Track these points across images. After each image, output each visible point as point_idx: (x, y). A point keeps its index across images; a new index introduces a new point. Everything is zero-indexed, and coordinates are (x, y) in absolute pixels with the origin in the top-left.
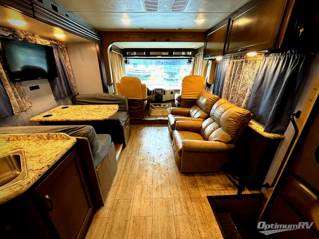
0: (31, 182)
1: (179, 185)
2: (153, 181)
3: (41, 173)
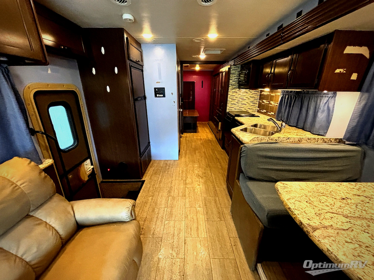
1: (151, 236)
2: (185, 243)
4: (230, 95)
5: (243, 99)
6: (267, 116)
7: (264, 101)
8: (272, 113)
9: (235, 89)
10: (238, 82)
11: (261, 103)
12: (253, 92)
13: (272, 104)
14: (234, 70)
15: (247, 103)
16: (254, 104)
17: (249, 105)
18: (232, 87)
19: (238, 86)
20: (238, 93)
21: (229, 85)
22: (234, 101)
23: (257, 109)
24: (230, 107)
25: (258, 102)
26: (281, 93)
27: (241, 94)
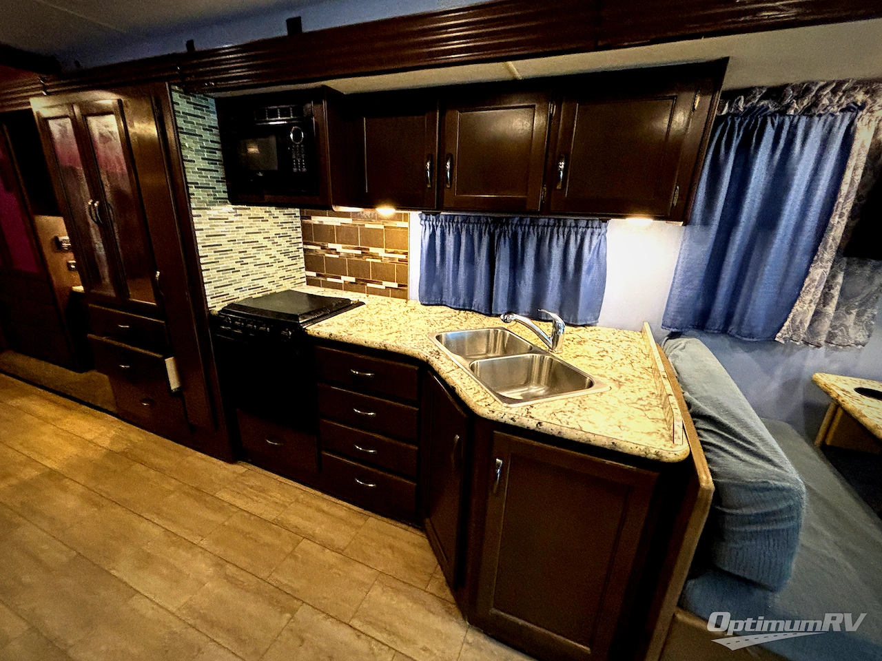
0: (495, 414)
3: (517, 420)
4: (204, 233)
5: (219, 248)
6: (370, 296)
7: (331, 246)
8: (386, 284)
9: (217, 207)
10: (220, 174)
11: (320, 253)
12: (282, 218)
13: (380, 255)
14: (190, 115)
15: (272, 260)
16: (293, 258)
17: (281, 264)
18: (201, 197)
19: (224, 192)
20: (232, 222)
21: (188, 187)
22: (224, 256)
23: (304, 275)
24: (218, 284)
25: (301, 250)
26: (423, 222)
27: (246, 227)
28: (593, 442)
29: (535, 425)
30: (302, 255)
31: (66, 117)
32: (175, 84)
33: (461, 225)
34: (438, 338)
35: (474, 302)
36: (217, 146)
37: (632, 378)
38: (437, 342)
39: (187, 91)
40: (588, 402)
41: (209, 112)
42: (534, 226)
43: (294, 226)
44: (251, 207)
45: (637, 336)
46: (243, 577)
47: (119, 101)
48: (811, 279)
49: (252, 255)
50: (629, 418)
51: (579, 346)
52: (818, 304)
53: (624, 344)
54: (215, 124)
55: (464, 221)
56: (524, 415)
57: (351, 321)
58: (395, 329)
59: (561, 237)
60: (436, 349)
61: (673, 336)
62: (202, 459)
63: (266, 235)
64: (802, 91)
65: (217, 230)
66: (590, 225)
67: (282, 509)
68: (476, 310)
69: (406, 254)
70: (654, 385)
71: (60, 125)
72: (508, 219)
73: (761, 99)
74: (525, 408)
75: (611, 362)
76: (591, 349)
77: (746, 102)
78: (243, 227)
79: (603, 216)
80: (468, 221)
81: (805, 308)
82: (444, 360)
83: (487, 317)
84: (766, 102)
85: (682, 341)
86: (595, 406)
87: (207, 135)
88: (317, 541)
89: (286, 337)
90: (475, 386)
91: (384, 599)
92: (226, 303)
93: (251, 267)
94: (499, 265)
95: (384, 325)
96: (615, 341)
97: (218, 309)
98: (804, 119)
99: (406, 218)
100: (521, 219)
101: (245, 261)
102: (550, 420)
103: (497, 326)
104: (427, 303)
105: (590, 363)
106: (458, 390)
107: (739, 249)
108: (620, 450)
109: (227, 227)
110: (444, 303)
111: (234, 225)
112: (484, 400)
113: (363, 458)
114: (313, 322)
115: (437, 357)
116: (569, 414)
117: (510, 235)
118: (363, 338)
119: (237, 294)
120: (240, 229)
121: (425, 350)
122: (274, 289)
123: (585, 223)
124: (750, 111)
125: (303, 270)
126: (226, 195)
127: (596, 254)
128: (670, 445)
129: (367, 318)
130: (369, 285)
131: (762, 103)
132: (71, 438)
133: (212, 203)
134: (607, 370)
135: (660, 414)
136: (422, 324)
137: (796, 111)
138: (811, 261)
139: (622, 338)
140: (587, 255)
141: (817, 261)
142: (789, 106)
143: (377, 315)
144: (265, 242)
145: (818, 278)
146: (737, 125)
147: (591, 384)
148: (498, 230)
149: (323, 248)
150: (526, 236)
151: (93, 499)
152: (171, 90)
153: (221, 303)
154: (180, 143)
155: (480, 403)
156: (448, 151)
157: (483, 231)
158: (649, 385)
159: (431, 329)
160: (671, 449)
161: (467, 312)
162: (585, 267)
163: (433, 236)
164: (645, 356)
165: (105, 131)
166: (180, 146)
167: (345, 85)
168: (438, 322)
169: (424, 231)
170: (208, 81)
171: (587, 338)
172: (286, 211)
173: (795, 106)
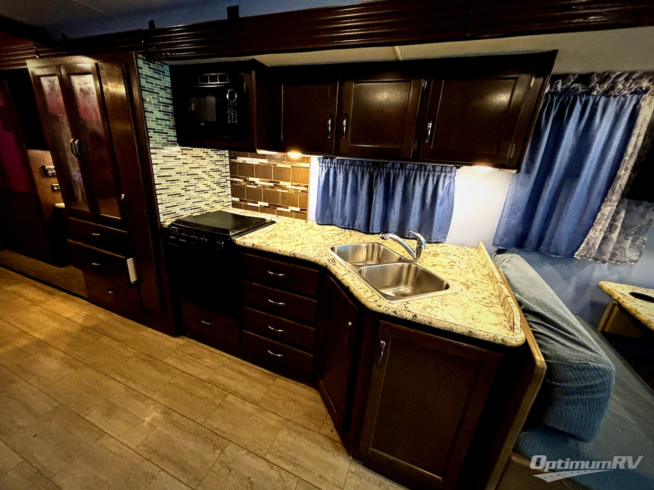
0: (381, 308)
3: (398, 313)
4: (159, 167)
5: (170, 178)
6: (279, 217)
7: (251, 179)
8: (291, 208)
9: (169, 148)
10: (172, 123)
11: (243, 184)
12: (216, 158)
13: (287, 187)
14: (150, 77)
15: (208, 188)
16: (223, 187)
17: (214, 191)
18: (157, 140)
19: (174, 136)
20: (180, 159)
21: (148, 132)
22: (173, 184)
23: (230, 200)
24: (169, 205)
25: (229, 182)
26: (321, 164)
27: (189, 163)
28: (455, 330)
29: (412, 316)
30: (229, 186)
31: (54, 75)
32: (140, 53)
33: (349, 167)
34: (332, 249)
35: (356, 224)
36: (169, 102)
37: (476, 282)
38: (332, 252)
39: (149, 59)
40: (448, 300)
41: (164, 75)
42: (403, 169)
43: (224, 164)
44: (194, 149)
45: (474, 251)
46: (185, 422)
47: (97, 65)
48: (602, 214)
49: (193, 184)
50: (479, 312)
51: (434, 258)
52: (605, 233)
53: (466, 257)
54: (168, 85)
55: (351, 164)
56: (403, 309)
57: (267, 235)
58: (300, 242)
59: (422, 178)
60: (332, 258)
61: (500, 252)
62: (153, 333)
63: (204, 170)
64: (604, 78)
65: (169, 165)
66: (444, 170)
67: (212, 371)
68: (358, 229)
69: (307, 187)
70: (493, 288)
71: (49, 81)
72: (383, 163)
73: (573, 83)
74: (403, 303)
75: (459, 270)
76: (442, 260)
77: (563, 84)
78: (187, 163)
79: (458, 163)
80: (354, 165)
81: (597, 235)
82: (339, 266)
83: (366, 235)
84: (577, 85)
85: (507, 256)
86: (453, 303)
87: (162, 93)
88: (239, 396)
89: (219, 246)
90: (364, 286)
91: (289, 439)
92: (173, 219)
93: (192, 193)
94: (376, 197)
95: (291, 238)
96: (459, 255)
97: (168, 223)
98: (603, 100)
99: (308, 160)
100: (393, 164)
101: (188, 188)
102: (422, 314)
103: (374, 241)
104: (321, 223)
105: (444, 270)
106: (352, 289)
107: (551, 191)
108: (475, 337)
109: (176, 163)
110: (333, 224)
111: (181, 161)
112: (373, 297)
113: (274, 335)
114: (240, 235)
115: (334, 263)
116: (436, 309)
117: (385, 175)
118: (278, 248)
119: (182, 212)
120: (185, 165)
121: (324, 258)
122: (209, 209)
123: (440, 169)
124: (566, 91)
125: (230, 196)
126: (175, 139)
127: (447, 191)
128: (512, 334)
129: (279, 233)
130: (278, 209)
131: (574, 86)
132: (54, 316)
133: (165, 145)
134: (457, 276)
135: (500, 310)
136: (319, 239)
137: (598, 92)
138: (603, 201)
139: (464, 253)
140: (441, 192)
141: (606, 201)
142: (593, 89)
143: (286, 231)
144: (203, 175)
145: (607, 214)
146: (555, 101)
147: (447, 287)
148: (376, 171)
149: (245, 180)
150: (396, 177)
151: (71, 362)
152: (137, 58)
153: (170, 219)
154: (143, 98)
155: (370, 300)
156: (345, 111)
157: (365, 172)
158: (489, 288)
159: (327, 242)
160: (512, 337)
161: (351, 230)
162: (439, 201)
163: (328, 174)
164: (482, 266)
165: (84, 87)
166: (143, 100)
167: (269, 59)
168: (331, 237)
169: (321, 170)
170: (165, 52)
171: (439, 252)
172: (219, 153)
173: (598, 88)
